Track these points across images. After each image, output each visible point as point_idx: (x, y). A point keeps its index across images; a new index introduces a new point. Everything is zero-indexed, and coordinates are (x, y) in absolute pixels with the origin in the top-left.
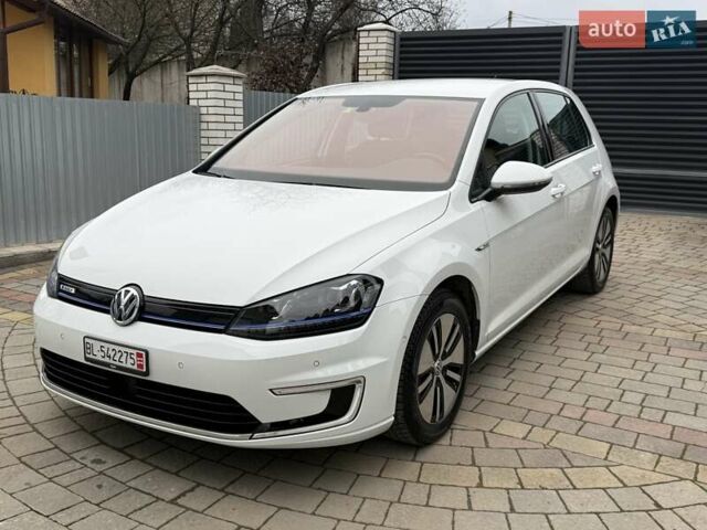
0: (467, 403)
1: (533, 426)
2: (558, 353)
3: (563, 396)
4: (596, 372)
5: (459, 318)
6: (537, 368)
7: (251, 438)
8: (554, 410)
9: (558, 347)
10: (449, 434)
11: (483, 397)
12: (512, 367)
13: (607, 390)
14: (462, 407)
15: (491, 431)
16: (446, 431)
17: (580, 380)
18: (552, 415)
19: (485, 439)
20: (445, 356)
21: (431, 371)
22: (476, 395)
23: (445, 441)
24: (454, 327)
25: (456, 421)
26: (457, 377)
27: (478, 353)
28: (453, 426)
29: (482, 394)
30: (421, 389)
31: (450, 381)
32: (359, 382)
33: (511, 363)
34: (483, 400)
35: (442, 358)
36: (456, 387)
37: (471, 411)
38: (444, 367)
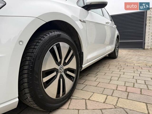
0: (79, 86)
1: (107, 96)
2: (110, 70)
3: (116, 82)
4: (124, 74)
6: (105, 74)
8: (114, 88)
9: (110, 69)
10: (69, 102)
11: (87, 84)
12: (97, 74)
13: (130, 79)
15: (89, 99)
17: (120, 77)
18: (114, 90)
19: (86, 103)
22: (84, 83)
25: (73, 95)
26: (73, 75)
27: (83, 66)
28: (72, 97)
31: (69, 76)
33: (97, 73)
34: (86, 85)
35: (63, 65)
36: (73, 79)
37: (82, 90)
38: (65, 69)
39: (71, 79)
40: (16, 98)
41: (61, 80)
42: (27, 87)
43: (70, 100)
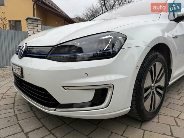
0: (165, 104)
5: (164, 66)
7: (55, 110)
10: (157, 117)
12: (179, 92)
14: (163, 105)
16: (156, 115)
20: (157, 81)
21: (150, 87)
22: (167, 101)
23: (155, 120)
24: (161, 69)
25: (160, 111)
26: (161, 92)
27: (170, 83)
28: (159, 113)
29: (169, 100)
30: (145, 95)
31: (158, 93)
32: (110, 87)
33: (179, 90)
34: (170, 103)
35: (155, 82)
36: (161, 96)
37: (166, 107)
38: (156, 87)
39: (159, 96)
40: (129, 107)
41: (153, 96)
42: (135, 100)
43: (157, 115)
